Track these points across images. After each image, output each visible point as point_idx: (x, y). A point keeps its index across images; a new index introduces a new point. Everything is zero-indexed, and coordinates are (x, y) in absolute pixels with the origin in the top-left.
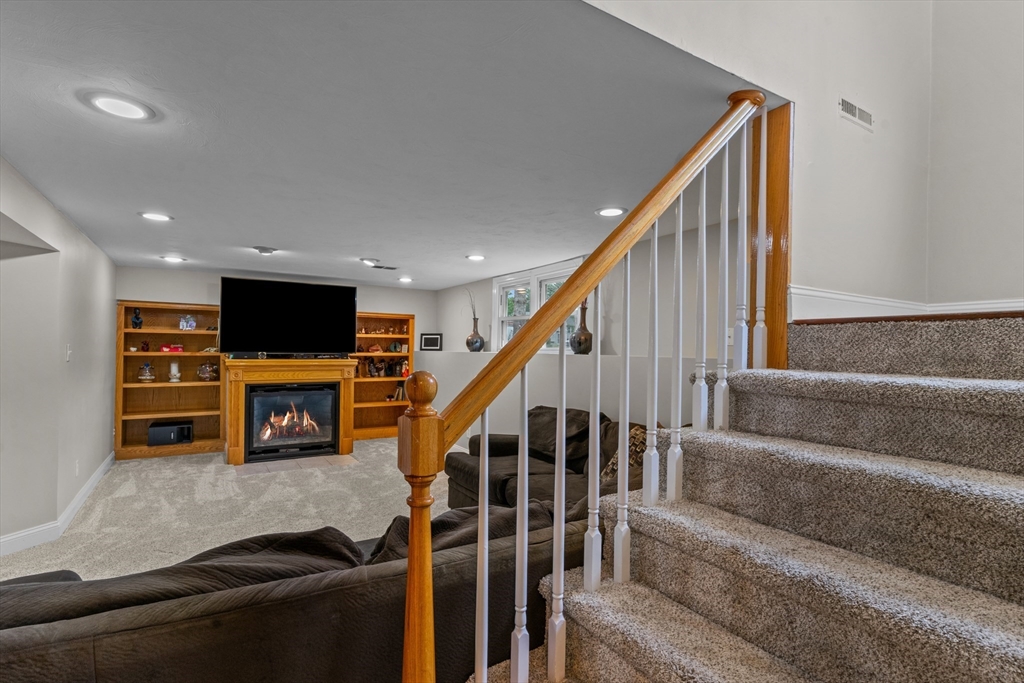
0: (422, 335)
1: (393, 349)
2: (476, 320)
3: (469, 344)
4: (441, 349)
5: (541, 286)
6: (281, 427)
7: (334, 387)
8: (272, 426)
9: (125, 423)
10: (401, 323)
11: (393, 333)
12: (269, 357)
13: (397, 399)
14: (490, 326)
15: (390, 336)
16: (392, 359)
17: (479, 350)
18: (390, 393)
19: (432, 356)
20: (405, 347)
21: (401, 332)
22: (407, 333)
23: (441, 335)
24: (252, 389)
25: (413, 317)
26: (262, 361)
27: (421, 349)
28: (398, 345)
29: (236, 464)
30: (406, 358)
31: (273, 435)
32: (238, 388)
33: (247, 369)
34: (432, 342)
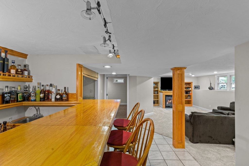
0: (194, 86)
2: (211, 83)
3: (209, 88)
4: (199, 89)
5: (230, 77)
6: (170, 102)
8: (168, 102)
10: (189, 84)
11: (188, 85)
12: (168, 90)
13: (188, 99)
14: (215, 85)
15: (187, 86)
16: (187, 91)
17: (212, 89)
18: (187, 98)
19: (197, 90)
20: (190, 89)
21: (190, 86)
22: (191, 85)
23: (199, 86)
24: (166, 96)
25: (192, 82)
26: (167, 91)
27: (194, 89)
28: (188, 88)
29: (164, 108)
30: (191, 91)
31: (168, 104)
32: (164, 96)
33: (165, 92)
34: (197, 87)
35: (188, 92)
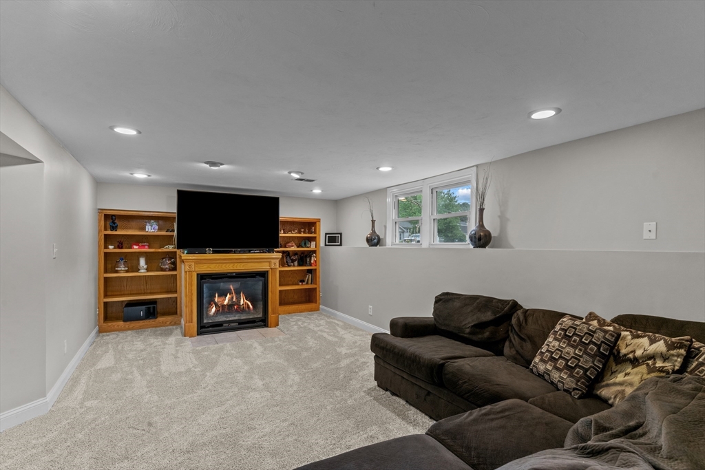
0: (326, 234)
1: (303, 245)
2: (373, 222)
3: (369, 241)
4: (341, 245)
5: (432, 193)
6: (223, 306)
7: (264, 275)
8: (216, 305)
9: (106, 304)
10: (310, 225)
11: (304, 232)
12: (215, 252)
13: (307, 283)
14: (385, 227)
15: (302, 235)
16: (303, 252)
17: (375, 245)
18: (301, 279)
19: (334, 250)
20: (313, 244)
21: (310, 232)
22: (315, 232)
23: (341, 234)
24: (202, 278)
25: (319, 220)
26: (209, 255)
27: (326, 245)
28: (307, 242)
29: (191, 336)
30: (314, 252)
31: (217, 311)
32: (191, 277)
33: (198, 262)
34: (333, 239)
35: (306, 257)
